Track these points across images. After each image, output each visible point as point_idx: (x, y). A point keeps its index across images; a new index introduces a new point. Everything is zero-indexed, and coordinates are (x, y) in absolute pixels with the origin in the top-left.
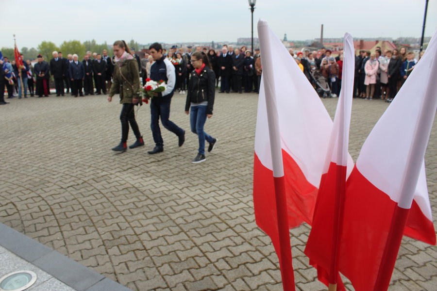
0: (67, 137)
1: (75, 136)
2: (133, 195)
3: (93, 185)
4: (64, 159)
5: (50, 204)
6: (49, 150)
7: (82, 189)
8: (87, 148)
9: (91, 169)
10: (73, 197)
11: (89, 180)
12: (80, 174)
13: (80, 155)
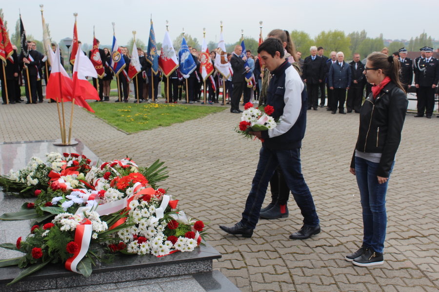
0: (320, 172)
1: (331, 171)
2: (416, 282)
3: (353, 250)
5: (290, 266)
7: (336, 254)
8: (347, 192)
9: (351, 225)
10: (322, 264)
11: (347, 242)
12: (335, 231)
13: (336, 202)
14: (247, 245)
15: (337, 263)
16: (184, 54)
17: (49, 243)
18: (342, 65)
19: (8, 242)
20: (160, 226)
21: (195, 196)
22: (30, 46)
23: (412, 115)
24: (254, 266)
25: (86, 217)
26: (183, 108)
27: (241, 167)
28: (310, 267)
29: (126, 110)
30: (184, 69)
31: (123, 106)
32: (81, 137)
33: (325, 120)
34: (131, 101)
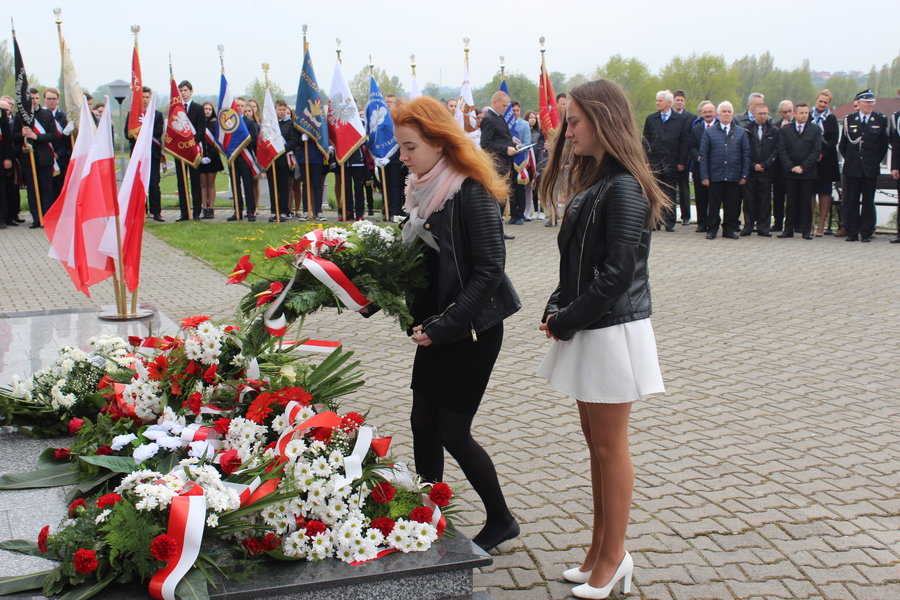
0: (690, 368)
1: (716, 366)
4: (683, 439)
7: (740, 551)
9: (770, 487)
10: (711, 573)
11: (764, 524)
12: (735, 499)
13: (731, 435)
14: (541, 533)
15: (744, 572)
16: (374, 112)
17: (113, 538)
18: (728, 131)
19: (15, 538)
20: (355, 497)
22: (38, 101)
23: (885, 239)
24: (561, 582)
25: (191, 478)
27: (516, 360)
28: (685, 581)
29: (254, 239)
30: (378, 147)
31: (245, 230)
32: (156, 300)
33: (694, 253)
34: (263, 218)
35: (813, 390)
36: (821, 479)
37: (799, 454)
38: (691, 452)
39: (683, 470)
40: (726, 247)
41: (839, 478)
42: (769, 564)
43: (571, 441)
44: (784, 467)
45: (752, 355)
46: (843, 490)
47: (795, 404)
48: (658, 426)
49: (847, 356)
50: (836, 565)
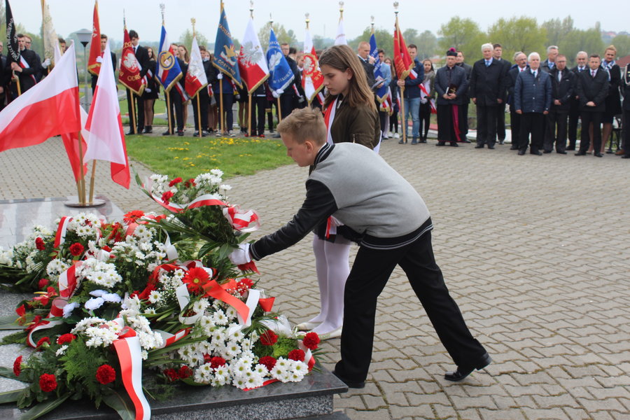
0: (502, 251)
1: (521, 249)
3: (561, 380)
4: (494, 303)
5: (458, 406)
6: (459, 274)
7: (533, 386)
9: (557, 339)
10: (511, 402)
11: (552, 366)
12: (531, 348)
13: (530, 300)
14: (386, 370)
15: (535, 401)
16: (273, 56)
18: (536, 74)
20: (247, 341)
21: (299, 289)
22: (23, 43)
24: (399, 406)
25: (128, 324)
26: (275, 146)
28: (491, 407)
29: (182, 149)
30: (275, 82)
31: (176, 142)
32: (108, 193)
33: (508, 165)
34: (189, 134)
35: (592, 268)
36: (595, 334)
37: (580, 315)
38: (500, 312)
39: (493, 325)
40: (532, 161)
41: (609, 334)
42: (554, 396)
43: (411, 302)
44: (568, 325)
45: (548, 241)
46: (611, 343)
47: (579, 279)
48: (476, 293)
49: (619, 244)
50: (604, 397)
